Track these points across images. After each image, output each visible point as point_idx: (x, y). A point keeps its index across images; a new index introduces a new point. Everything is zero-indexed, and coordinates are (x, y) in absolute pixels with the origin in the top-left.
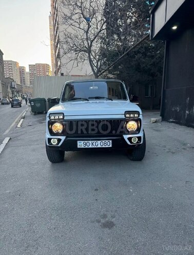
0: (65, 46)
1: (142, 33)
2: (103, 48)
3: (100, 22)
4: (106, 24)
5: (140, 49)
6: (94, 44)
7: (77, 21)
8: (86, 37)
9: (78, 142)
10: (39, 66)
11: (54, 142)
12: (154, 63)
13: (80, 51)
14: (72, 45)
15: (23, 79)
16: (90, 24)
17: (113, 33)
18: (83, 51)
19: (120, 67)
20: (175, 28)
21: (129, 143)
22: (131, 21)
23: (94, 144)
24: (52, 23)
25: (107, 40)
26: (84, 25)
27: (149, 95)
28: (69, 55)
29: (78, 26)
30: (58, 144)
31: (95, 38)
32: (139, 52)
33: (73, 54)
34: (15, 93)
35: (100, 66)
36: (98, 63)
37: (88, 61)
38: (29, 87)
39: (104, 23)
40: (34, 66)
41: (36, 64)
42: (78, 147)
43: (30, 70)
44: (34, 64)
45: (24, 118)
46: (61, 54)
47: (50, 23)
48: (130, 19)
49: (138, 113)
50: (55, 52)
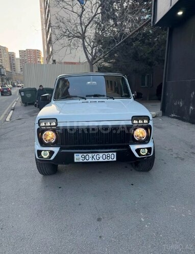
0: (57, 31)
1: (140, 18)
2: (98, 34)
3: (95, 5)
4: (101, 7)
5: (137, 36)
6: (88, 30)
7: (70, 3)
8: (79, 22)
9: (75, 155)
10: (30, 52)
11: (45, 155)
12: (152, 51)
13: (74, 37)
14: (64, 31)
15: (13, 65)
16: (84, 7)
17: (109, 17)
18: (76, 37)
19: (115, 55)
20: (180, 13)
21: (137, 155)
22: (128, 4)
23: (95, 157)
24: (43, 5)
25: (102, 25)
26: (77, 8)
27: (146, 85)
28: (61, 41)
29: (71, 9)
30: (50, 157)
31: (89, 23)
32: (137, 39)
33: (65, 40)
34: (5, 81)
35: (95, 53)
36: (92, 51)
37: (82, 48)
38: (19, 74)
39: (99, 6)
40: (25, 51)
41: (27, 50)
42: (75, 161)
43: (20, 56)
44: (25, 50)
45: (13, 110)
46: (53, 39)
47: (41, 5)
48: (127, 2)
49: (147, 118)
50: (47, 37)
